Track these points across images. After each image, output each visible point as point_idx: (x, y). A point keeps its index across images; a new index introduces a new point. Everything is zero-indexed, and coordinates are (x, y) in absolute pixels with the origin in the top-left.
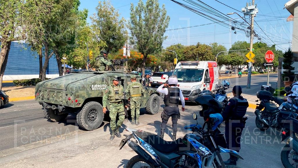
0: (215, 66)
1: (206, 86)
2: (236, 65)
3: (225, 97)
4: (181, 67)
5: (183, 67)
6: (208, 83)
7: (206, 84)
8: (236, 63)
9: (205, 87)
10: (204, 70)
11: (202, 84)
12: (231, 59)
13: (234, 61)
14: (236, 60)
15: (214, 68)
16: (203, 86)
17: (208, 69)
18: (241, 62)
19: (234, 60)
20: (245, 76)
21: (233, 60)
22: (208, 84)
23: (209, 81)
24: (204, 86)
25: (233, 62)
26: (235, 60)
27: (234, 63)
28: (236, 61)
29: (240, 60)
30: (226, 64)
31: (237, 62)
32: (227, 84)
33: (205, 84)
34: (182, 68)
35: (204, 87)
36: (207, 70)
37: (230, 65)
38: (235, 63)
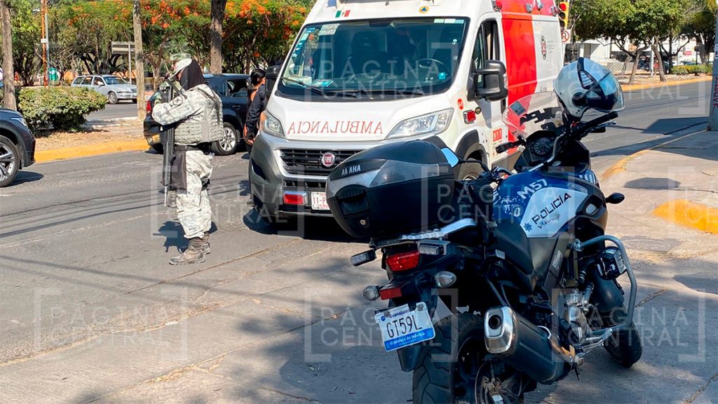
0: (538, 10)
1: (479, 117)
2: (651, 33)
3: (584, 194)
4: (338, 14)
5: (347, 13)
6: (494, 97)
7: (479, 110)
8: (654, 26)
9: (478, 125)
10: (467, 20)
11: (456, 107)
12: (632, 7)
13: (645, 18)
14: (651, 14)
15: (534, 17)
16: (458, 117)
17: (498, 16)
18: (674, 20)
19: (643, 11)
20: (689, 81)
21: (637, 15)
22: (495, 105)
23: (497, 90)
24: (470, 116)
25: (639, 23)
26: (650, 10)
27: (642, 26)
28: (650, 19)
29: (671, 12)
30: (612, 30)
31: (658, 21)
32: (597, 87)
33: (473, 105)
34: (342, 18)
35: (470, 128)
36: (489, 26)
37: (628, 36)
38: (648, 28)
